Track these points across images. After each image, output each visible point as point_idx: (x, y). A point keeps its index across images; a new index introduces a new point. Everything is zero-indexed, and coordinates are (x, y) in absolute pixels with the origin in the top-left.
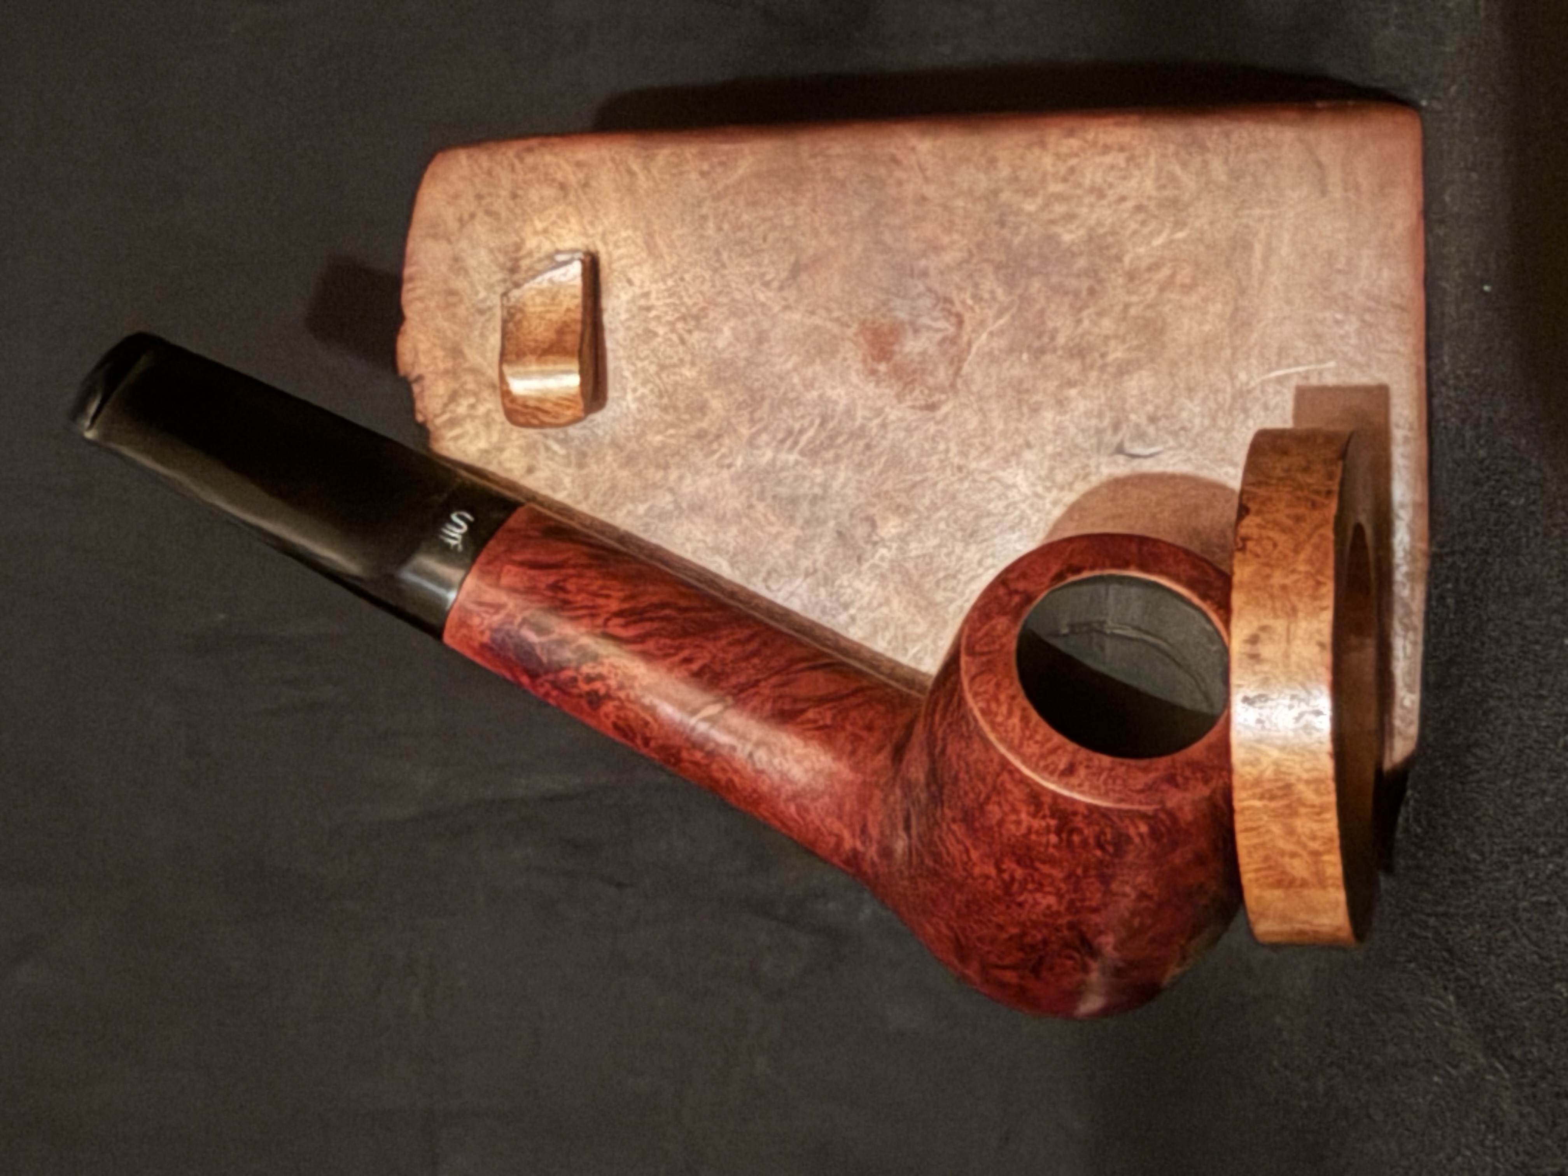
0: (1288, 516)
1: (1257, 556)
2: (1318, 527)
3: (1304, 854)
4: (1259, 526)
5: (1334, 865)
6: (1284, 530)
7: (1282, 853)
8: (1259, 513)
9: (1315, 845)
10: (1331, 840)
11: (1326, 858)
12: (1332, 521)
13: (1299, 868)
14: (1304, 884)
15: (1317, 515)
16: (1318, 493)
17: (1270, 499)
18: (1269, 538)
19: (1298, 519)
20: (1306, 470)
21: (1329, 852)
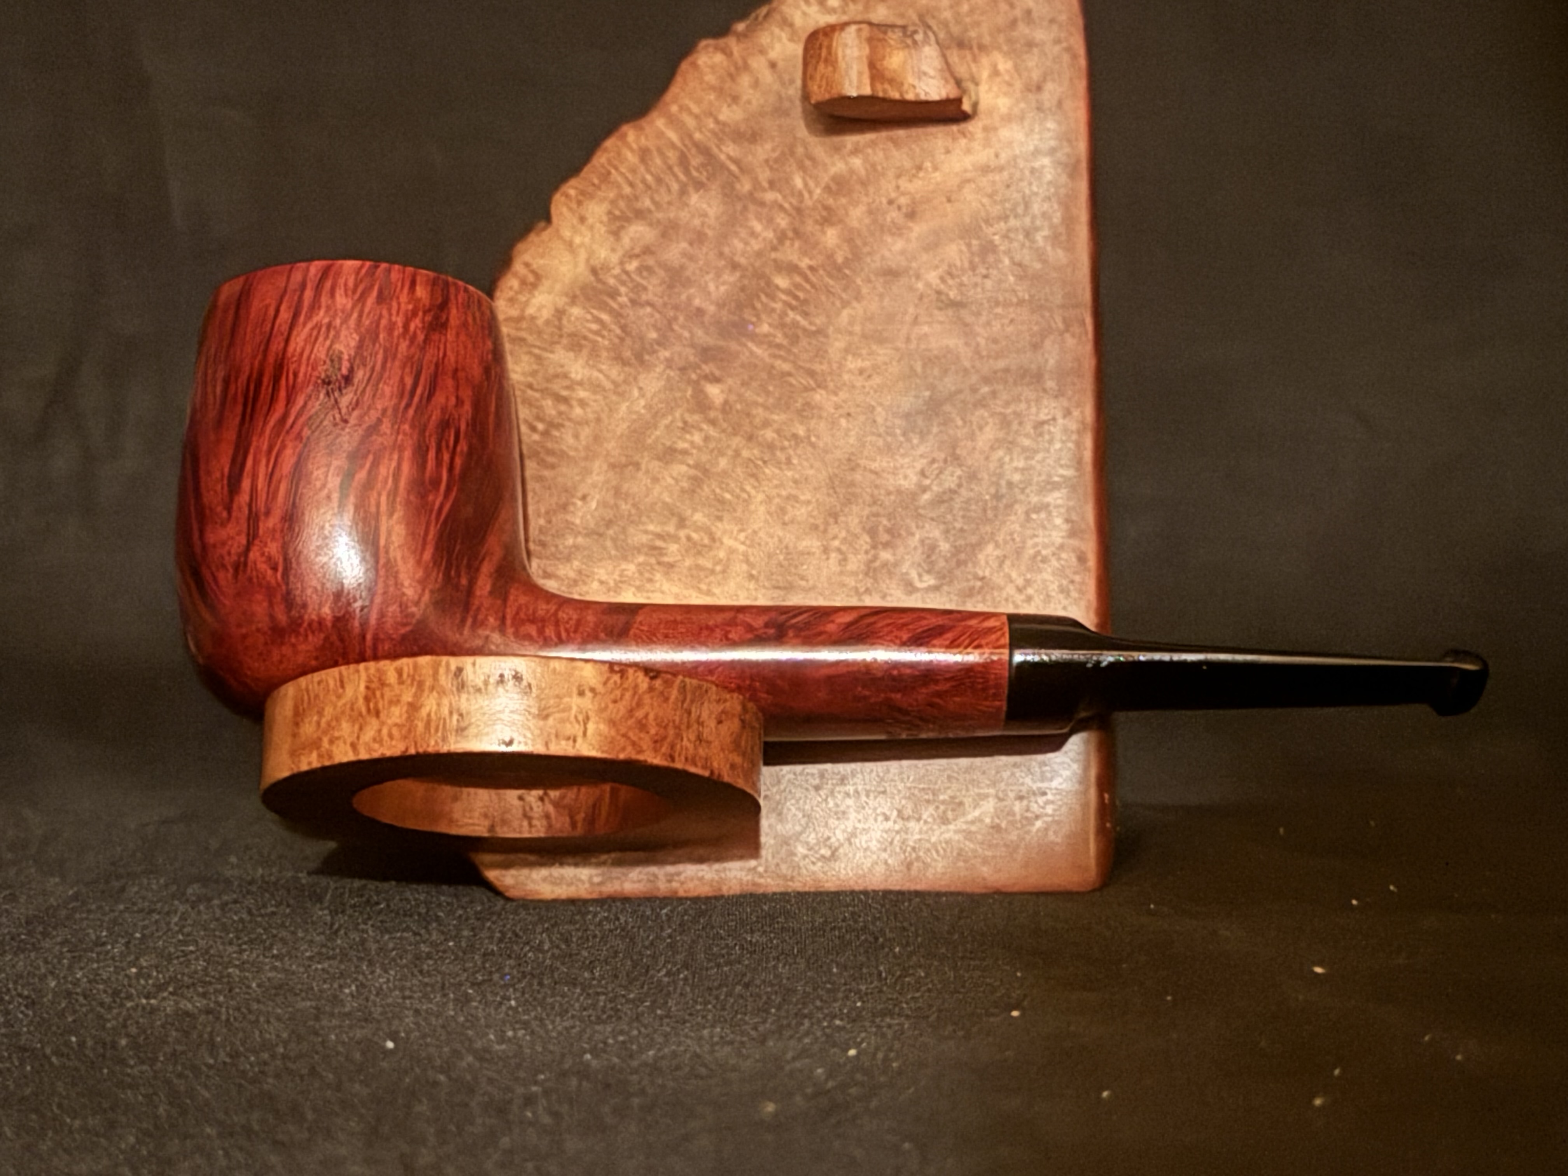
0: (646, 716)
1: (605, 683)
2: (634, 744)
3: (319, 733)
4: (636, 686)
5: (310, 763)
6: (631, 712)
7: (320, 713)
8: (651, 689)
9: (325, 744)
10: (330, 757)
11: (314, 755)
12: (641, 757)
13: (308, 729)
14: (295, 735)
15: (646, 743)
16: (672, 746)
17: (667, 699)
18: (622, 696)
19: (642, 726)
20: (699, 738)
21: (320, 756)
